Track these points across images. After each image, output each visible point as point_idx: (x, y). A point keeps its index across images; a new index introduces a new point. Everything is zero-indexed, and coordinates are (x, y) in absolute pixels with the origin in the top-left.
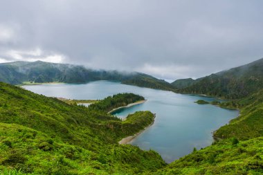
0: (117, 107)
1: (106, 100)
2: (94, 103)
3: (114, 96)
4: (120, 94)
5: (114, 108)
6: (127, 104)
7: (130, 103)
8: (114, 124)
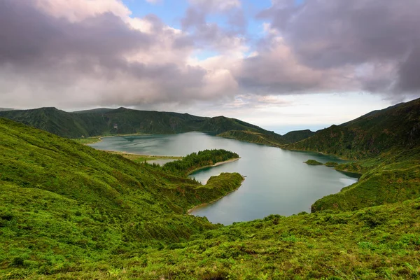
0: (201, 166)
1: (188, 157)
2: (172, 161)
3: (200, 153)
4: (207, 151)
5: (197, 167)
6: (215, 162)
7: (219, 161)
8: (188, 189)
